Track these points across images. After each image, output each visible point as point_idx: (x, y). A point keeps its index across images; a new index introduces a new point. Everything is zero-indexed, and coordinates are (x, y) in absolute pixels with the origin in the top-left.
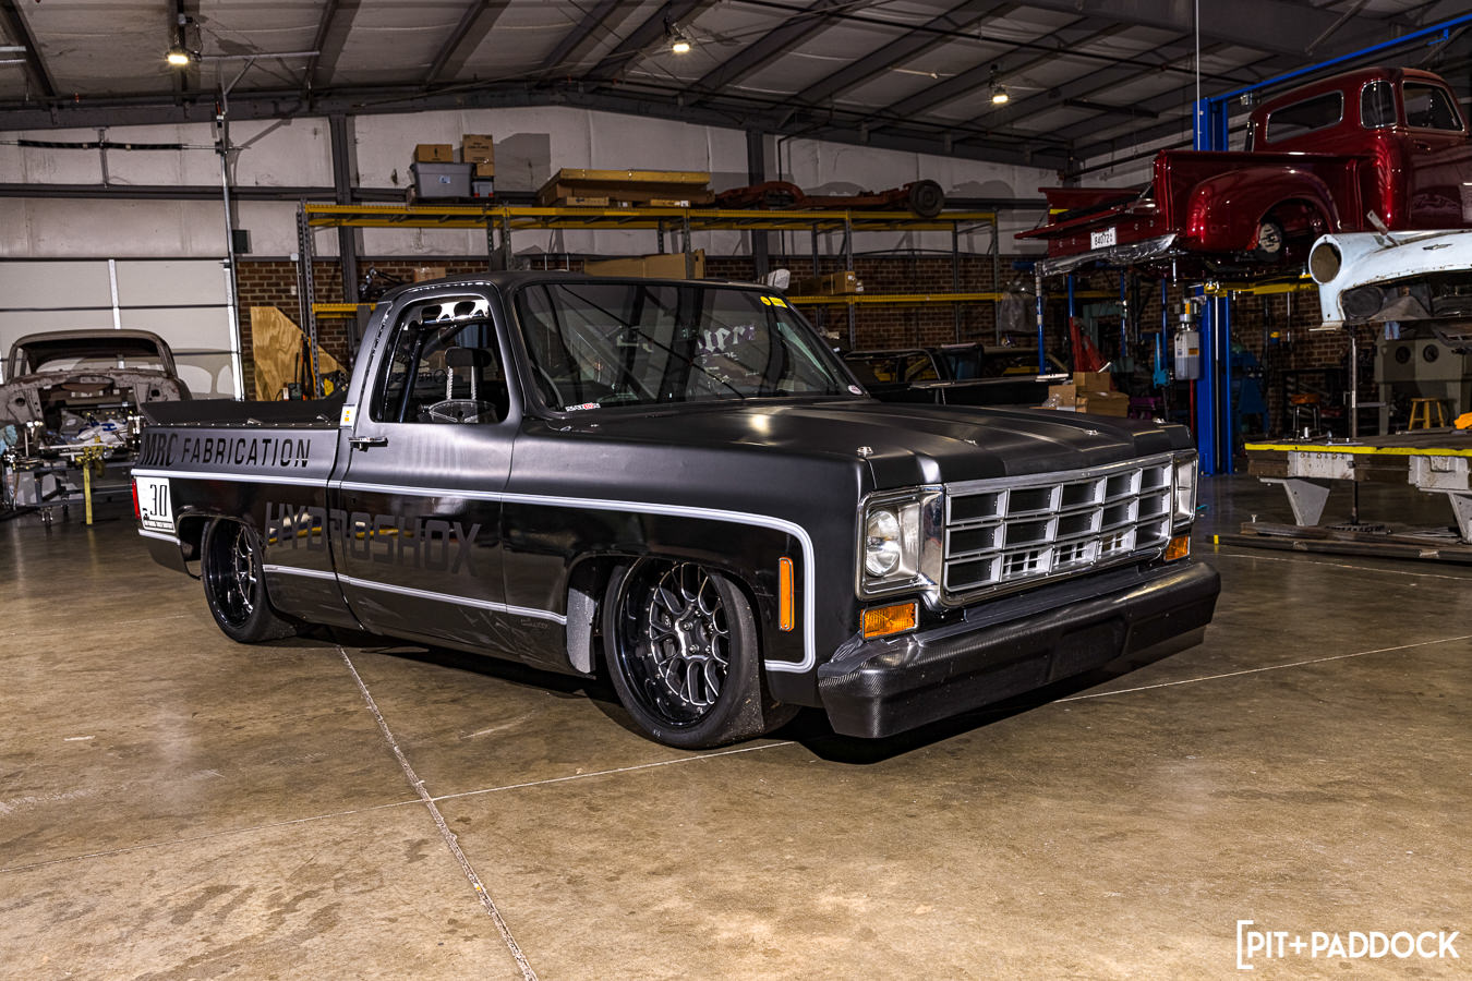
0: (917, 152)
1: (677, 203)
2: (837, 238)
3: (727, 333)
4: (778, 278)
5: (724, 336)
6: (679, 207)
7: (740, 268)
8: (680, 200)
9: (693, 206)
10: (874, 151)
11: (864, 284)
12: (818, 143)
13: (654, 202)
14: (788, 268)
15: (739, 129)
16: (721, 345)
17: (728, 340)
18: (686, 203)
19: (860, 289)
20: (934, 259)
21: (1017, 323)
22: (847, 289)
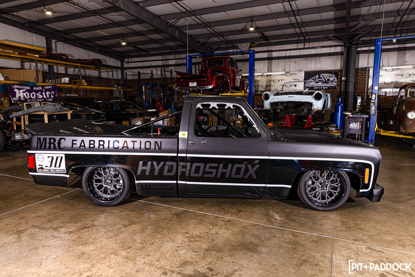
0: (89, 50)
1: (35, 56)
2: (77, 70)
3: (50, 93)
4: (66, 80)
5: (49, 94)
6: (36, 57)
7: (45, 75)
8: (36, 55)
9: (40, 57)
10: (79, 49)
11: (87, 83)
12: (65, 44)
13: (28, 54)
14: (68, 77)
15: (44, 36)
16: (48, 96)
17: (50, 95)
18: (38, 56)
19: (86, 84)
20: (94, 77)
21: (118, 95)
22: (83, 84)
